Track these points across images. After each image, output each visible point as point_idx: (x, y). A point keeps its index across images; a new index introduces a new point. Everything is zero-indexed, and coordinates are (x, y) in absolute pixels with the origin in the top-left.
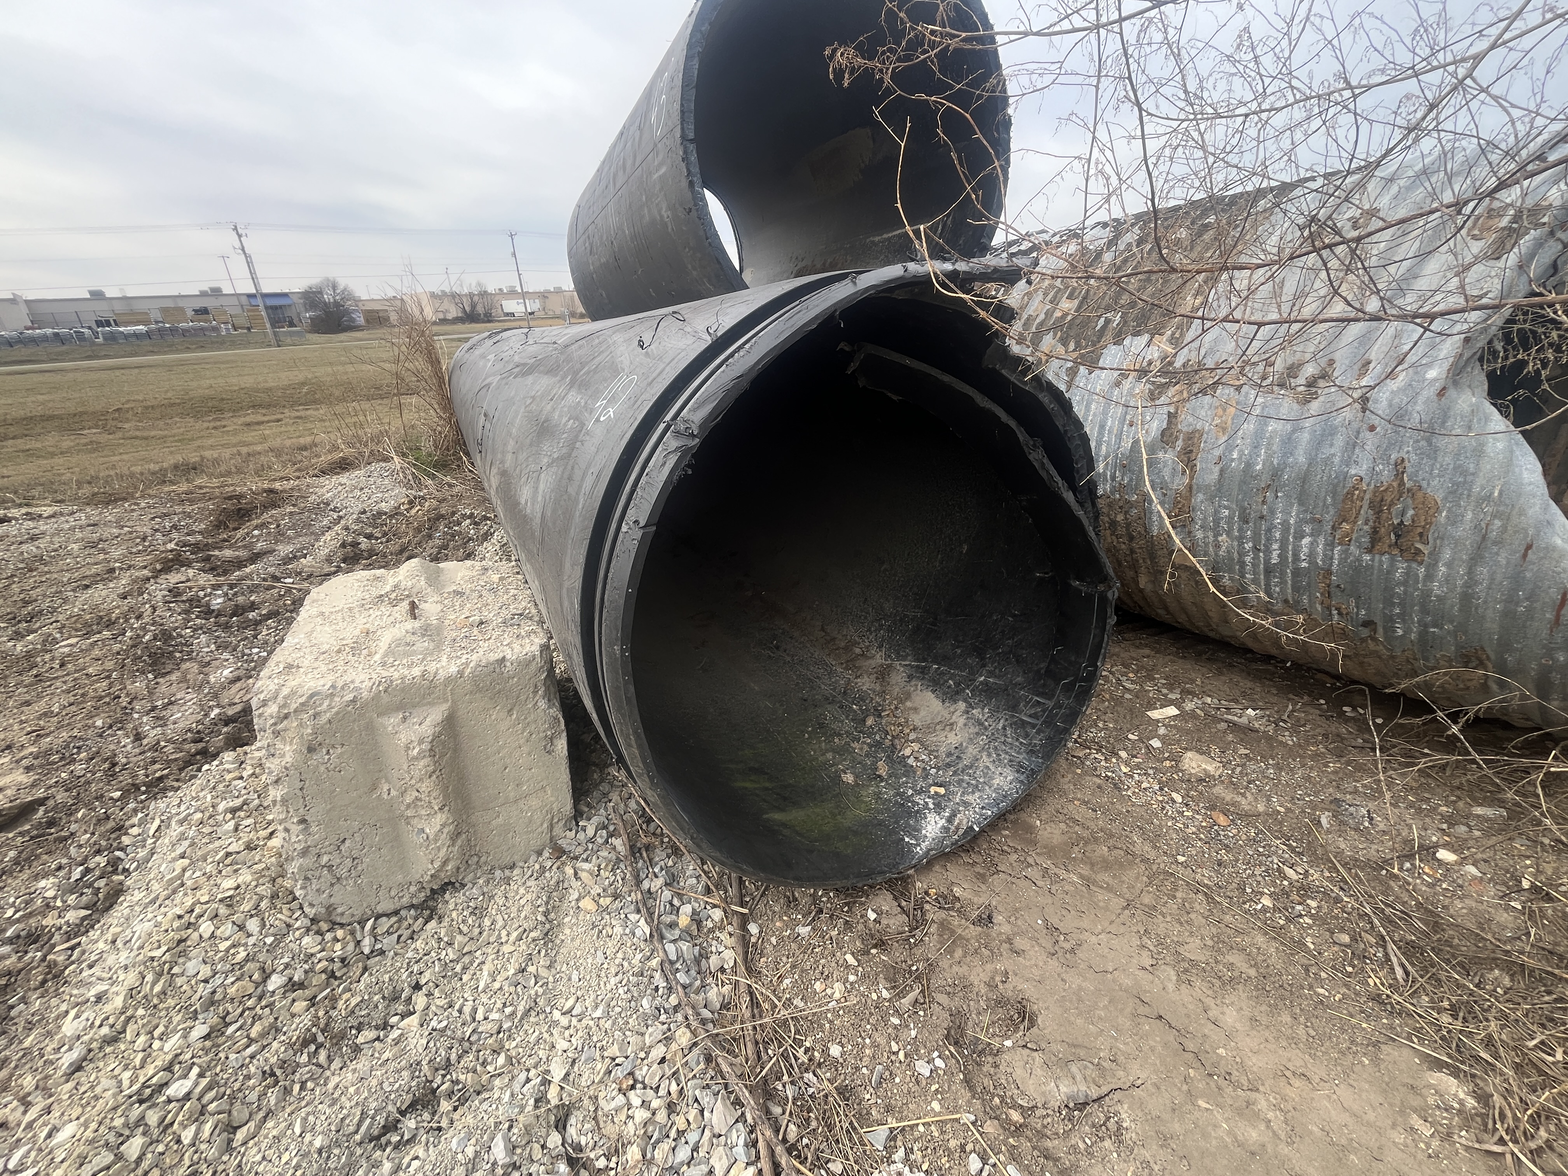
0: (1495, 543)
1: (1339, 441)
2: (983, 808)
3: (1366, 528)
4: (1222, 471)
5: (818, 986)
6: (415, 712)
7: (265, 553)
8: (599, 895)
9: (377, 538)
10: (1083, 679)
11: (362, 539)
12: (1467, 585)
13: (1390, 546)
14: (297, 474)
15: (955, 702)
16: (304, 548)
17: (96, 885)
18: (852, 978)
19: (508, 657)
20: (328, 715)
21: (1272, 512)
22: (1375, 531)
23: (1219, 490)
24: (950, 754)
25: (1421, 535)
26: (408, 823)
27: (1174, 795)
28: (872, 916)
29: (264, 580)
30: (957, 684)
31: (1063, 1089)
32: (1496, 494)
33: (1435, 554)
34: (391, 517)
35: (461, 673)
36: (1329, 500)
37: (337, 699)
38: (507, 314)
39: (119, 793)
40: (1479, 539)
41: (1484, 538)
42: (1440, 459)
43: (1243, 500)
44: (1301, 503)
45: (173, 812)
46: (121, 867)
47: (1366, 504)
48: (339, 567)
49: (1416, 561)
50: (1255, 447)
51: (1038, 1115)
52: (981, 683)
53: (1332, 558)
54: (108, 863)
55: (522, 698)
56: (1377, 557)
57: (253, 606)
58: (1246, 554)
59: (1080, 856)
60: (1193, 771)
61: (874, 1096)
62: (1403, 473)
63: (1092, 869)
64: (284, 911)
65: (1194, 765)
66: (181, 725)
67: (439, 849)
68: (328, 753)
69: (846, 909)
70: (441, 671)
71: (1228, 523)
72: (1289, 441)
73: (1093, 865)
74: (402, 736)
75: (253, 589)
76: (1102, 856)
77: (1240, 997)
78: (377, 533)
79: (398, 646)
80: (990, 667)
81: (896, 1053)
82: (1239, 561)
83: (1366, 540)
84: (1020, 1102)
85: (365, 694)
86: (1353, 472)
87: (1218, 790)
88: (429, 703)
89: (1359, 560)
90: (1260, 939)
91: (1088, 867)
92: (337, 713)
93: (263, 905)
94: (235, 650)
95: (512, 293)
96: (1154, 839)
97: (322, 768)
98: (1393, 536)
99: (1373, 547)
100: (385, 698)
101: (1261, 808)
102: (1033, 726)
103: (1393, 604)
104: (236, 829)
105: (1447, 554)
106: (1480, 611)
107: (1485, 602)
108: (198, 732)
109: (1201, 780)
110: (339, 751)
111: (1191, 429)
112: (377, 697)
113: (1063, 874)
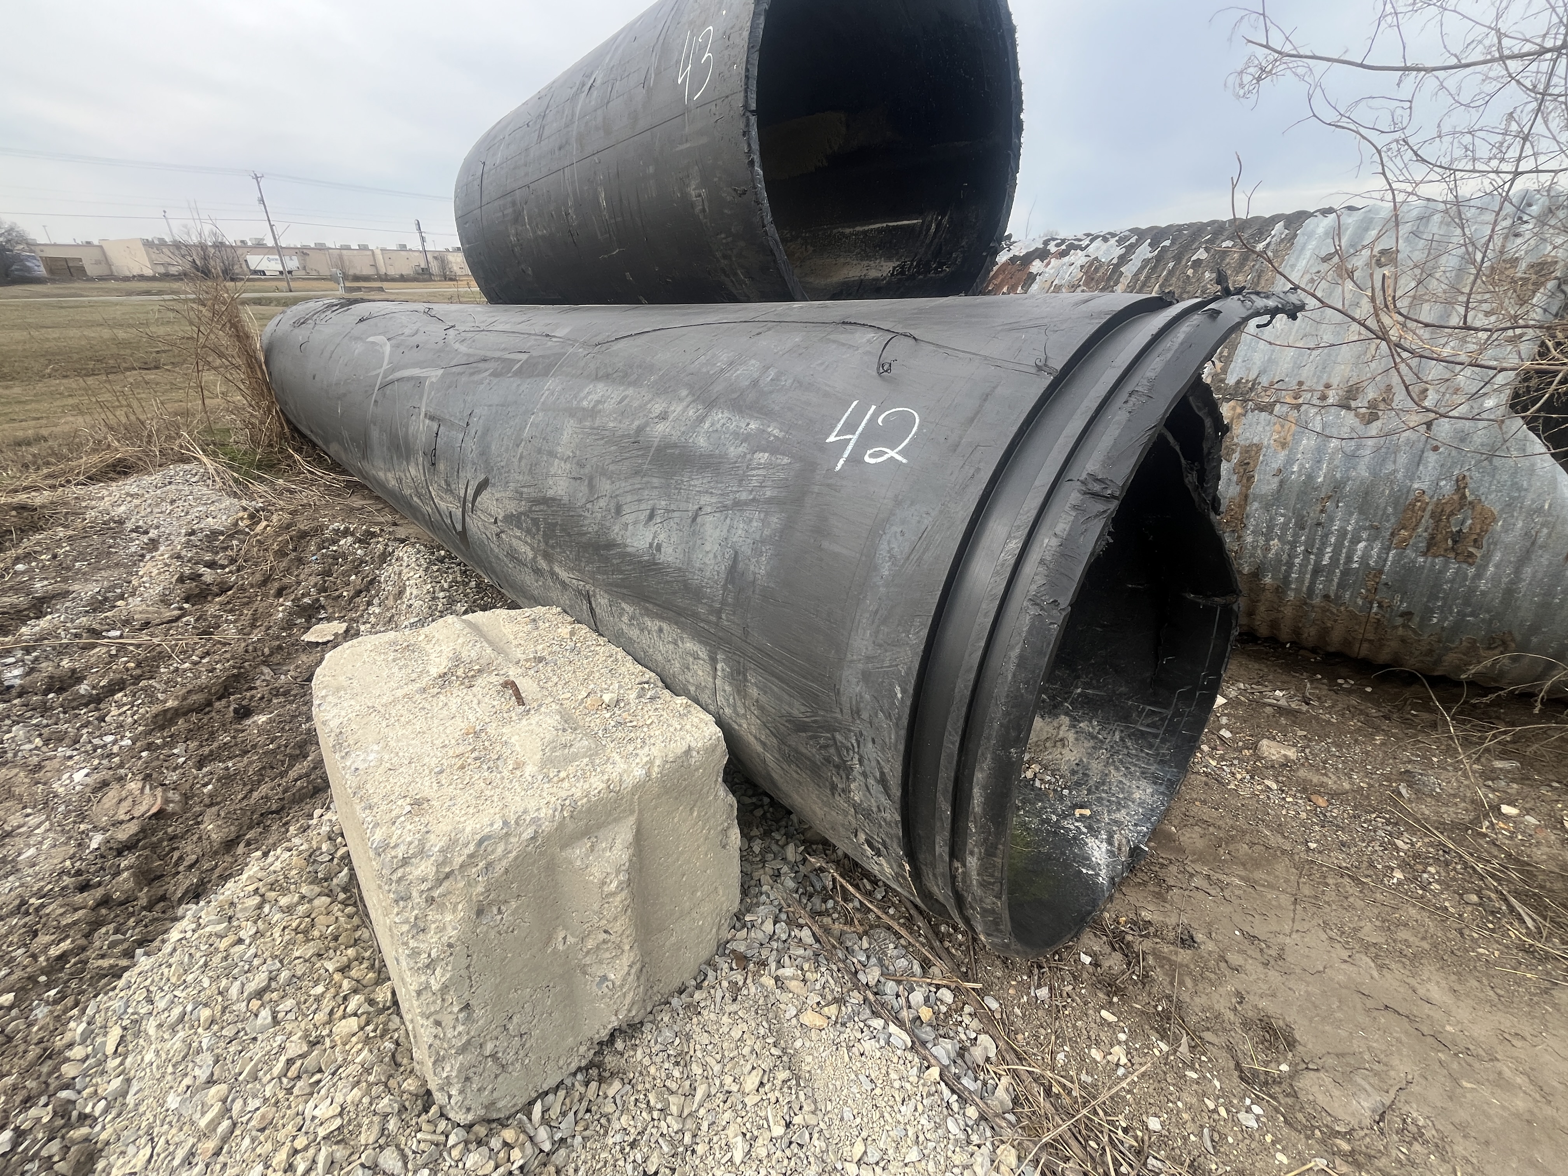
0: (1541, 547)
1: (1403, 459)
2: (1136, 825)
3: (1425, 534)
4: (1282, 483)
5: (1096, 1054)
6: (600, 834)
7: (53, 597)
8: (818, 1003)
9: (223, 567)
10: (1204, 688)
11: (202, 570)
12: (1512, 582)
13: (1446, 550)
14: (50, 482)
15: (1056, 716)
16: (115, 586)
17: (44, 1153)
18: (1122, 1037)
19: (693, 744)
20: (504, 863)
21: (1331, 519)
22: (1432, 537)
23: (1278, 497)
24: (1073, 772)
25: (1475, 541)
26: (585, 973)
27: (1267, 782)
28: (1087, 960)
29: (76, 636)
30: (1053, 698)
31: (1365, 1104)
32: (1546, 507)
33: (1487, 557)
34: (231, 537)
35: (648, 774)
36: (1390, 510)
37: (513, 840)
38: (255, 272)
39: (11, 996)
40: (1528, 544)
41: (1533, 543)
42: (1498, 477)
43: (1302, 508)
44: (1361, 512)
45: (143, 1011)
46: (75, 1114)
47: (1427, 514)
48: (181, 609)
49: (1467, 562)
50: (1318, 462)
51: (1357, 1137)
52: (1079, 694)
53: (1386, 560)
54: (55, 1113)
55: (705, 790)
56: (1430, 559)
57: (76, 677)
58: (1296, 556)
59: (1228, 857)
60: (1274, 758)
61: (1221, 1165)
62: (1465, 488)
63: (1246, 869)
64: (425, 1127)
65: (1273, 751)
66: (44, 867)
67: (624, 995)
68: (500, 911)
69: (1057, 957)
70: (625, 777)
71: (1281, 529)
72: (1352, 457)
73: (1244, 865)
74: (594, 870)
75: (62, 651)
76: (1246, 854)
77: (1429, 970)
78: (221, 559)
79: (554, 749)
80: (1084, 679)
81: (1215, 1111)
82: (1287, 562)
83: (1423, 545)
84: (1337, 1128)
85: (546, 826)
86: (1416, 486)
87: (1302, 773)
88: (615, 820)
89: (1414, 562)
90: (1413, 912)
91: (1241, 868)
92: (516, 858)
93: (392, 1125)
94: (76, 742)
95: (259, 247)
96: (1279, 829)
97: (492, 934)
98: (1450, 542)
99: (1428, 550)
100: (570, 826)
101: (1346, 786)
102: (1156, 736)
103: (1437, 599)
104: (276, 1021)
105: (1497, 557)
106: (1518, 603)
107: (1524, 595)
108: (79, 873)
109: (1284, 765)
110: (513, 904)
111: (1247, 443)
112: (562, 825)
113: (1226, 879)
